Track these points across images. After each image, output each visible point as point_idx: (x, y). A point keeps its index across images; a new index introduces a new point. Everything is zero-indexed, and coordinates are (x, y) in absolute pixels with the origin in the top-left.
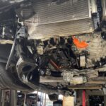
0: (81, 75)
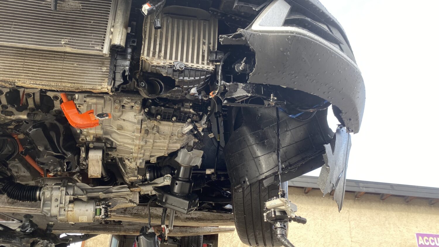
0: (91, 199)
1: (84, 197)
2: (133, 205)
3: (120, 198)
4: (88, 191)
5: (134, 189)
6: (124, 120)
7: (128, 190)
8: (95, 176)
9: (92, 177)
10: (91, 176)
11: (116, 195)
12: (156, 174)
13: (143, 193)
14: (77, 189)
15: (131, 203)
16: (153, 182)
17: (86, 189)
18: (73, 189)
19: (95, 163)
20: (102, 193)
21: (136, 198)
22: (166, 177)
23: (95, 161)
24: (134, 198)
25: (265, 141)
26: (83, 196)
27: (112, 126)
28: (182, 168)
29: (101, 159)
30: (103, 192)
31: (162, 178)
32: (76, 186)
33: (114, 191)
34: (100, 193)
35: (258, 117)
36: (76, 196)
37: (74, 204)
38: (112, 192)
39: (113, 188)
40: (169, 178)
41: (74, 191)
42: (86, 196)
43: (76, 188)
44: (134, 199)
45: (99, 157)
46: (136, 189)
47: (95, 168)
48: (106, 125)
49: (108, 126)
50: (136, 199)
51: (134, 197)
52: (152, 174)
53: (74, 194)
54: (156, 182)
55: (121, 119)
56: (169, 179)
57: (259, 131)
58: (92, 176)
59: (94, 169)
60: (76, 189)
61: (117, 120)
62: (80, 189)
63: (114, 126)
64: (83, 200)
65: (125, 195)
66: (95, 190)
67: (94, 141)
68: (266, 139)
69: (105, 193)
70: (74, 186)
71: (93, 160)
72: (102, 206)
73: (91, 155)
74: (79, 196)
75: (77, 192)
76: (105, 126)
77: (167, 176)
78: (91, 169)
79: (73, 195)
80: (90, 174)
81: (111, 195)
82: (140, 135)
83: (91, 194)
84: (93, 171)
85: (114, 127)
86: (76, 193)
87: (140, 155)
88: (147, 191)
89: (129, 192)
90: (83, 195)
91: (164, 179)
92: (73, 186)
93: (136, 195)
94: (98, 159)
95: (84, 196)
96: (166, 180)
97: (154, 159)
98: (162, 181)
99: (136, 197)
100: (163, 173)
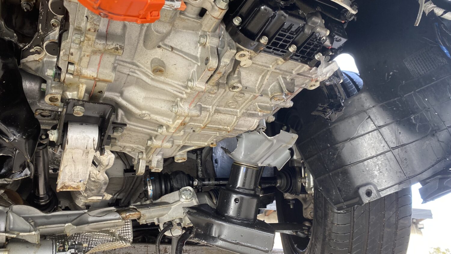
0: (45, 239)
1: (33, 236)
2: (125, 244)
3: (99, 232)
4: (39, 221)
5: (128, 214)
6: (172, 48)
7: (118, 216)
8: (74, 186)
9: (64, 190)
10: (65, 186)
11: (94, 227)
12: (163, 187)
13: (144, 221)
14: (14, 219)
15: (122, 241)
16: (159, 200)
17: (33, 218)
18: (4, 219)
19: (78, 154)
20: (70, 224)
21: (127, 231)
22: (183, 191)
23: (80, 150)
24: (125, 231)
25: (412, 118)
26: (31, 233)
27: (139, 64)
28: (242, 170)
29: (96, 147)
30: (73, 222)
31: (176, 193)
32: (12, 211)
33: (91, 219)
34: (67, 225)
35: (388, 78)
36: (14, 234)
37: (9, 251)
38: (88, 223)
39: (90, 213)
40: (189, 192)
41: (8, 222)
42: (38, 232)
43: (11, 216)
44: (124, 233)
45: (91, 141)
46: (132, 213)
47: (75, 168)
48: (124, 59)
49: (129, 63)
50: (127, 234)
51: (125, 229)
52: (158, 186)
53: (8, 229)
54: (166, 201)
55: (166, 45)
56: (190, 194)
57: (396, 99)
58: (67, 187)
59: (73, 171)
60: (12, 218)
61: (154, 48)
62: (23, 217)
63: (142, 64)
64: (29, 240)
65: (110, 227)
66: (53, 220)
67: (85, 99)
68: (413, 113)
69: (77, 225)
70: (7, 213)
71: (77, 148)
72: (69, 251)
73: (72, 136)
74: (21, 234)
75: (14, 225)
76: (121, 63)
77: (186, 190)
78: (67, 170)
79: (6, 231)
80: (62, 183)
81: (86, 227)
82: (204, 88)
83: (44, 227)
84: (70, 174)
85: (142, 66)
86: (11, 227)
87: (167, 143)
88: (152, 218)
89: (120, 221)
90: (30, 231)
91: (180, 195)
92: (6, 211)
93: (127, 226)
94: (89, 146)
95: (34, 233)
96: (185, 196)
97: (182, 155)
98: (177, 198)
99: (127, 229)
100: (175, 185)
